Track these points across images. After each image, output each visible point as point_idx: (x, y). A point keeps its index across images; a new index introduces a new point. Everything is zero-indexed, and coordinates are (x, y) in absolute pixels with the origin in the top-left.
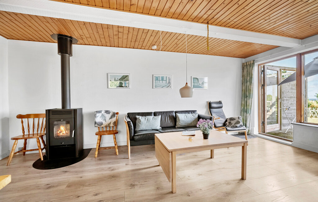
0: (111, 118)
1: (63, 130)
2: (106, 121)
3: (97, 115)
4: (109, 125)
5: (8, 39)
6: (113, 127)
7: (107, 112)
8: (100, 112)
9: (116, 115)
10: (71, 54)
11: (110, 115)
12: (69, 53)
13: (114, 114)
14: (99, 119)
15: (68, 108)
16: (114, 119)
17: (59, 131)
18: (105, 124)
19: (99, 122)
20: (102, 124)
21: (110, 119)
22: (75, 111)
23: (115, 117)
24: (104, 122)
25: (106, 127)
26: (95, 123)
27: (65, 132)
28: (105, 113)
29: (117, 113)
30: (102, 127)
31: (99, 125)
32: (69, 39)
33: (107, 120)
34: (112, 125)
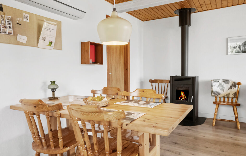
0: (231, 88)
1: (183, 96)
2: (224, 91)
3: (215, 83)
4: (227, 96)
5: (144, 21)
6: (232, 98)
7: (226, 81)
8: (217, 81)
9: (237, 86)
10: (190, 24)
11: (229, 85)
12: (188, 24)
13: (234, 85)
14: (216, 88)
15: (186, 76)
16: (234, 90)
17: (180, 97)
18: (223, 94)
19: (216, 92)
20: (219, 94)
21: (229, 89)
22: (194, 78)
23: (236, 88)
24: (222, 92)
25: (224, 97)
26: (212, 92)
27: (185, 98)
28: (223, 82)
29: (239, 84)
30: (220, 97)
31: (216, 95)
32: (188, 10)
33: (226, 90)
34: (231, 96)
